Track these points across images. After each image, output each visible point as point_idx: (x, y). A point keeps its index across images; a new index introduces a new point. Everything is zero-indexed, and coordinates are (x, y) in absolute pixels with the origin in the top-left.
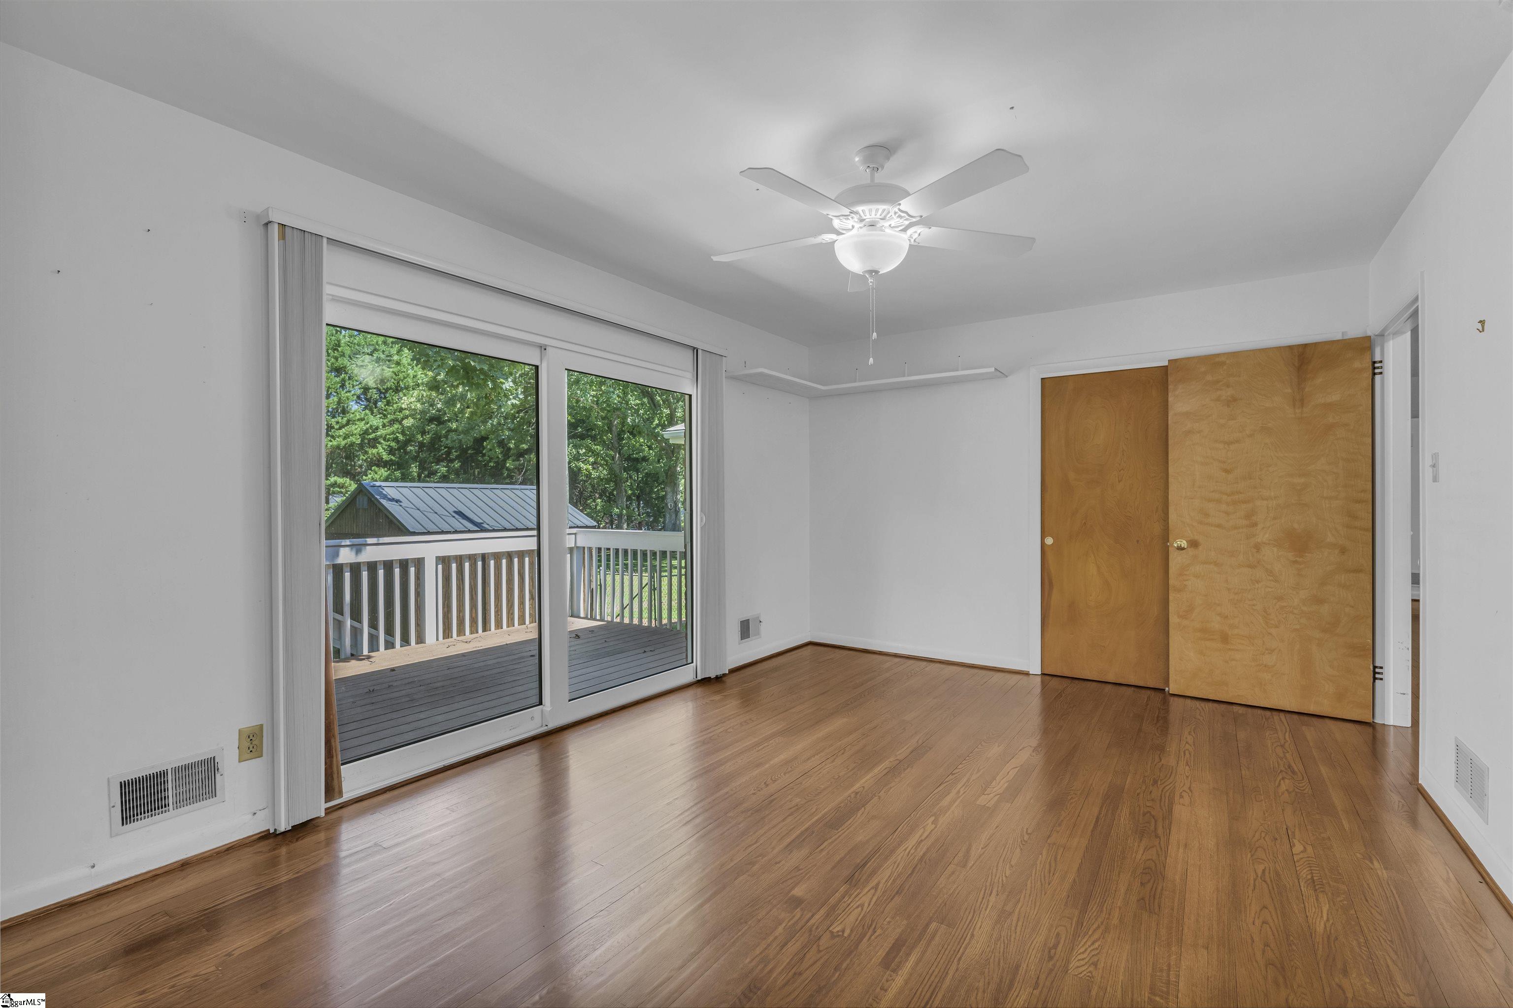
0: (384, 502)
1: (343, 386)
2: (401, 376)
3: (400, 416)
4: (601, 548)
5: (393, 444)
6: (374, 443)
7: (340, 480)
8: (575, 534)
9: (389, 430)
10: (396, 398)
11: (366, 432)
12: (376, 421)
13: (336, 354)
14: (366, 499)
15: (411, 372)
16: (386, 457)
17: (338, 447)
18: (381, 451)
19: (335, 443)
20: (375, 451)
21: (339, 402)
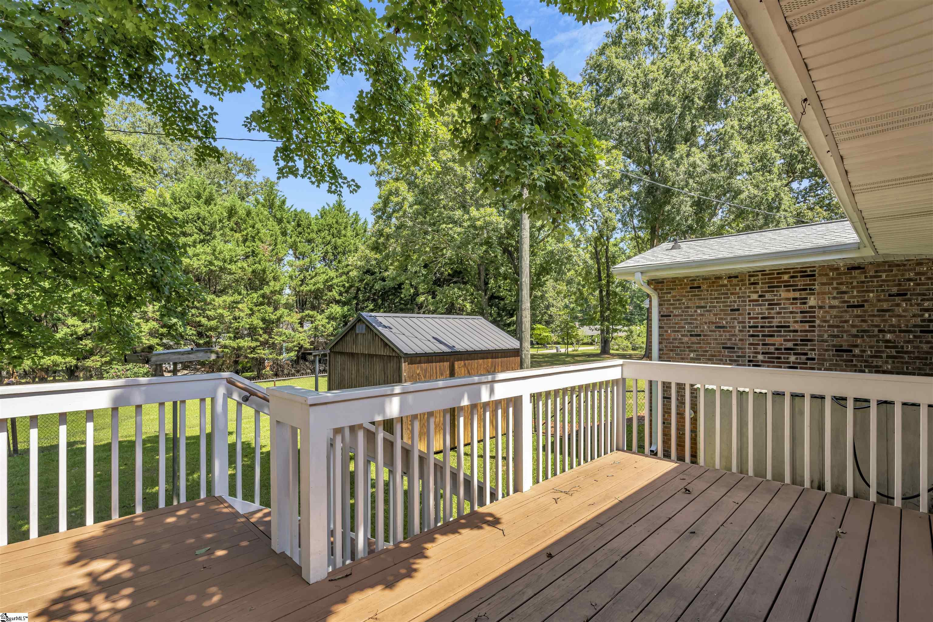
0: (380, 329)
1: (313, 251)
2: (347, 244)
3: (346, 270)
4: (670, 383)
5: (342, 289)
6: (330, 288)
7: (311, 313)
8: (622, 365)
9: (339, 279)
10: (344, 258)
11: (327, 281)
12: (332, 274)
13: (309, 231)
14: (364, 326)
15: (353, 242)
16: (338, 298)
17: (310, 291)
18: (334, 293)
19: (308, 288)
20: (331, 293)
21: (311, 262)
